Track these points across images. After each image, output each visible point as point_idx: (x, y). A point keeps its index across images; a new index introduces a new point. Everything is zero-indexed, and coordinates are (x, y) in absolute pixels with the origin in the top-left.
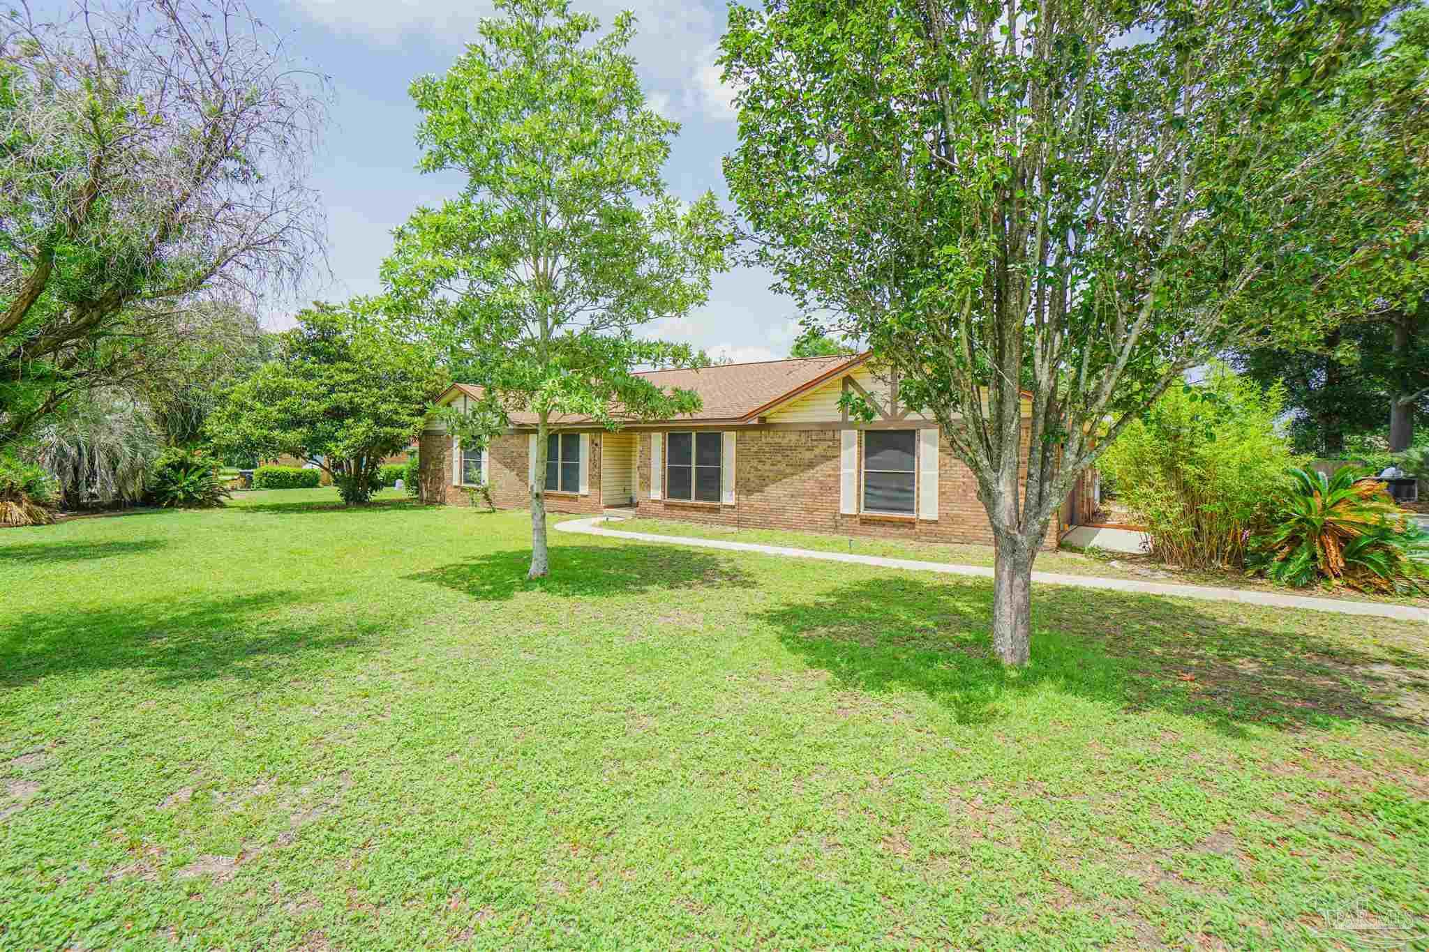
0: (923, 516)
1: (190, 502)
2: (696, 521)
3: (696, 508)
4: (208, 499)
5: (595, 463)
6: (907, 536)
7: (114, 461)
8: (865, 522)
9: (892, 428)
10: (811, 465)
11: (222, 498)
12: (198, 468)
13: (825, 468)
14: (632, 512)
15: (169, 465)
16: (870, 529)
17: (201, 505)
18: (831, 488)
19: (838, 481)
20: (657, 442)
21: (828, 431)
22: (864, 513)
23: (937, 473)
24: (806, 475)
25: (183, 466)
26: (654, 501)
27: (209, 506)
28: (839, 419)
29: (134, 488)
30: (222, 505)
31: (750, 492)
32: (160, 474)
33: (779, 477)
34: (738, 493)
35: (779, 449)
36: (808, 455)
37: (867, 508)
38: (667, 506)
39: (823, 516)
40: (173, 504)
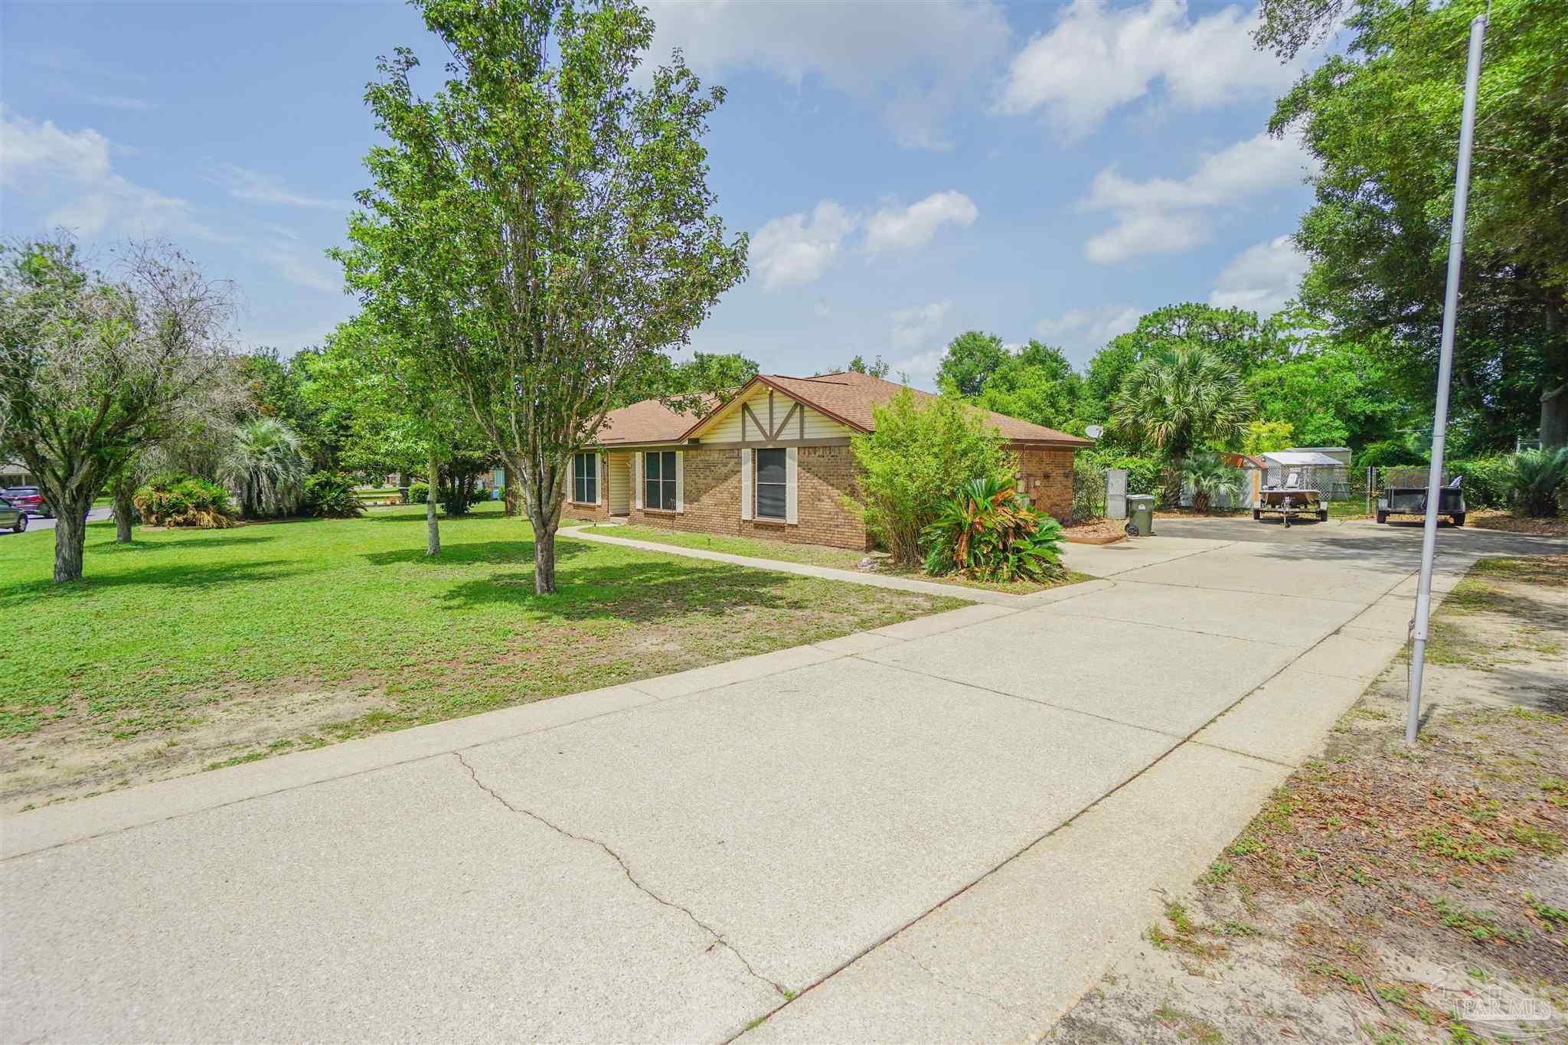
0: (789, 521)
1: (333, 514)
2: (662, 526)
3: (662, 516)
4: (349, 511)
5: (606, 479)
6: (780, 538)
7: (273, 479)
8: (758, 526)
9: (770, 447)
10: (726, 479)
11: (360, 510)
12: (339, 486)
13: (732, 482)
14: (626, 519)
15: (316, 484)
16: (761, 532)
17: (341, 515)
18: (736, 498)
19: (740, 493)
20: (639, 455)
21: (734, 449)
22: (758, 519)
23: (796, 485)
24: (722, 487)
25: (327, 485)
26: (639, 510)
27: (348, 517)
28: (740, 440)
29: (290, 502)
30: (358, 516)
31: (691, 502)
32: (312, 491)
33: (708, 489)
34: (685, 503)
35: (708, 466)
36: (724, 470)
37: (760, 514)
38: (647, 514)
39: (732, 522)
40: (321, 515)
